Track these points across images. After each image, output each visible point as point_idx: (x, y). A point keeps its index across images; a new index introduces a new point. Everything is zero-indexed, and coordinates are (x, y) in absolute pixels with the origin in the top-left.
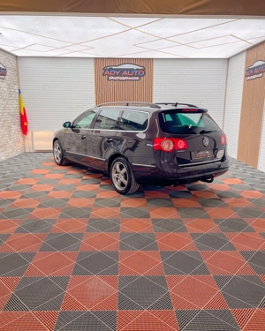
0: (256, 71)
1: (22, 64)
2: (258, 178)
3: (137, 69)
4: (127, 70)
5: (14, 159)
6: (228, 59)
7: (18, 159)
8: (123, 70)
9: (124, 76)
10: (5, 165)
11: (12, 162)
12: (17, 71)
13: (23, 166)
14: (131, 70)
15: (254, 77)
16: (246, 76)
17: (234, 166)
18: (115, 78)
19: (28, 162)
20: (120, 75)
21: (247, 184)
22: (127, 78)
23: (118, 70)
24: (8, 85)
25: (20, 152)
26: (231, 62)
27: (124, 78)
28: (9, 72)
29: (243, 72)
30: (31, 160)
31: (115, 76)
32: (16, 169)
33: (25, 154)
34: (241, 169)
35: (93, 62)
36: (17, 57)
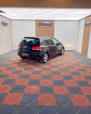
0: (88, 25)
1: (12, 22)
2: (86, 60)
3: (49, 24)
4: (46, 24)
5: (10, 52)
6: (79, 20)
7: (11, 52)
8: (45, 24)
9: (45, 26)
10: (7, 54)
11: (9, 53)
12: (11, 24)
13: (12, 54)
14: (47, 24)
15: (87, 27)
16: (85, 26)
17: (80, 56)
18: (42, 26)
19: (14, 53)
20: (44, 25)
21: (82, 61)
23: (43, 24)
24: (8, 28)
25: (11, 50)
26: (80, 21)
27: (45, 27)
28: (8, 24)
29: (84, 25)
30: (15, 53)
32: (10, 55)
33: (13, 51)
34: (82, 57)
35: (35, 21)
36: (11, 19)
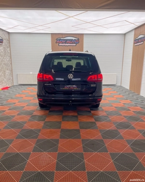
0: (140, 41)
1: (12, 37)
2: (140, 100)
4: (69, 40)
6: (125, 34)
8: (67, 40)
9: (68, 43)
12: (9, 41)
17: (127, 93)
21: (133, 103)
22: (69, 44)
24: (4, 48)
25: (10, 85)
28: (4, 41)
29: (132, 41)
31: (63, 43)
34: (131, 95)
36: (9, 33)
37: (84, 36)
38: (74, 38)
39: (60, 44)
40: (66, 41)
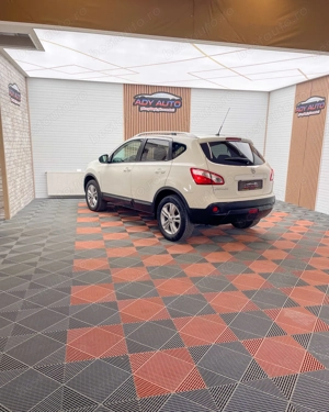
0: (311, 108)
3: (173, 100)
9: (158, 107)
14: (166, 100)
15: (308, 113)
16: (297, 112)
18: (148, 109)
20: (153, 106)
22: (161, 109)
23: (151, 99)
24: (22, 113)
26: (274, 96)
27: (158, 110)
28: (22, 97)
29: (292, 108)
31: (148, 106)
35: (122, 88)
37: (193, 94)
38: (171, 97)
39: (143, 108)
40: (155, 102)
